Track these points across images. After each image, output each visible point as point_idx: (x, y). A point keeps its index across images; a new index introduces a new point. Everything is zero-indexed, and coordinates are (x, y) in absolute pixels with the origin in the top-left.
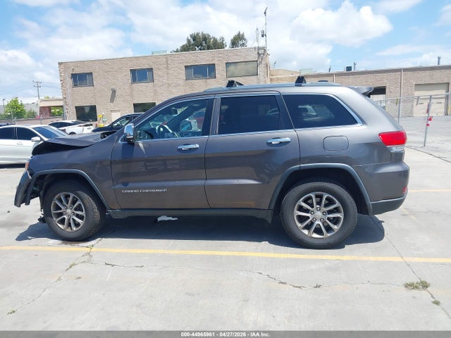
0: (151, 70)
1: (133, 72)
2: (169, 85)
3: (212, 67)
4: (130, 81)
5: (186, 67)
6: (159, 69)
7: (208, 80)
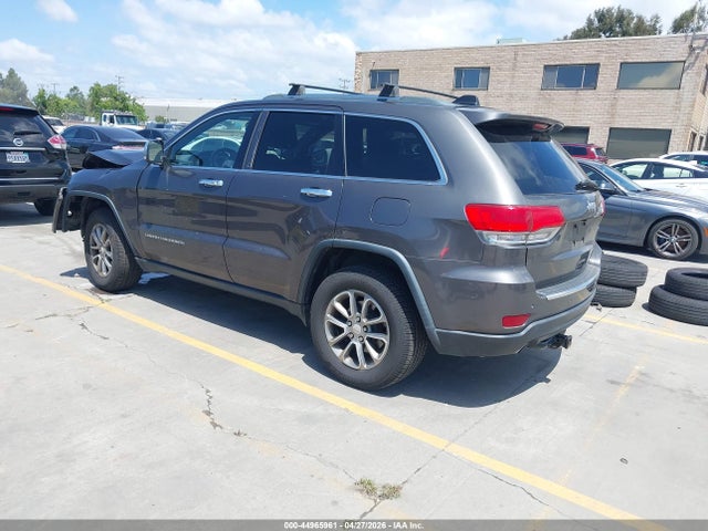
0: (487, 69)
1: (458, 71)
2: (511, 95)
3: (593, 70)
4: (451, 87)
5: (547, 68)
6: (500, 69)
7: (580, 92)
